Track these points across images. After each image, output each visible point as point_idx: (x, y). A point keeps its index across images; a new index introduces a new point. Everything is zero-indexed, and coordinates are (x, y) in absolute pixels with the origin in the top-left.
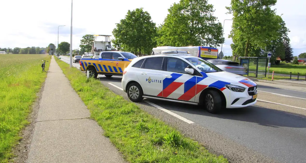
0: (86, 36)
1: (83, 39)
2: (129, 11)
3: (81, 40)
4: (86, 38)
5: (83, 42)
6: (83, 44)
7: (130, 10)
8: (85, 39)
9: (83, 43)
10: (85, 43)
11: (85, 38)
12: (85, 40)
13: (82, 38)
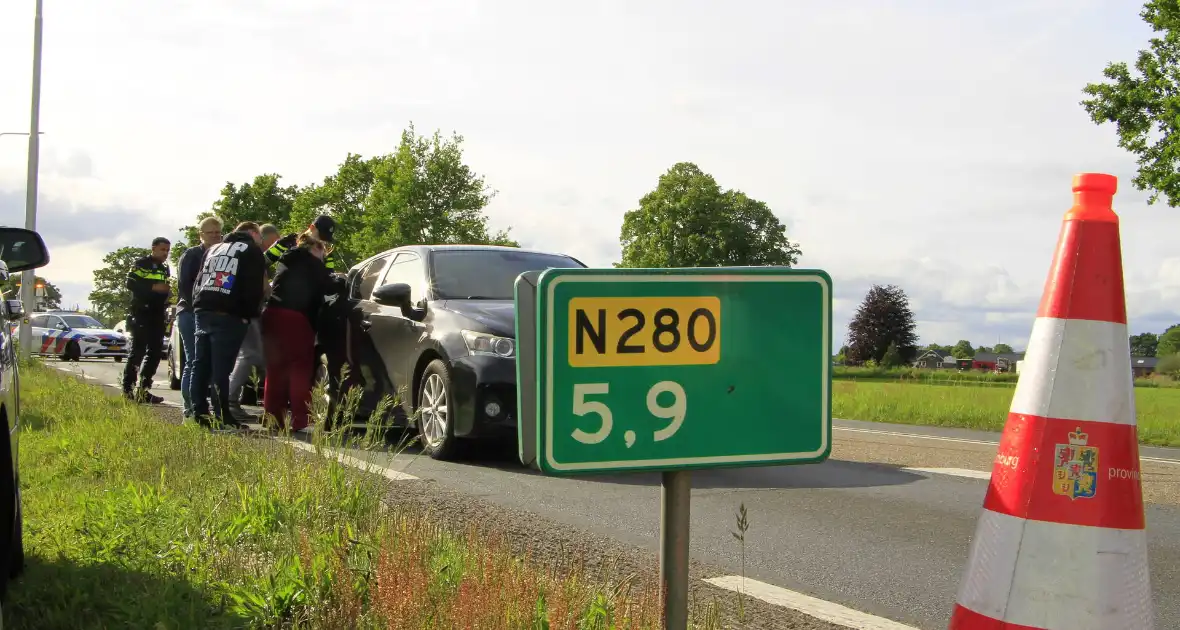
0: (120, 255)
1: (108, 266)
2: (230, 186)
3: (97, 273)
4: (121, 262)
5: (109, 279)
6: (107, 287)
7: (232, 185)
8: (120, 267)
9: (107, 282)
10: (114, 286)
11: (116, 263)
12: (117, 271)
13: (105, 261)
